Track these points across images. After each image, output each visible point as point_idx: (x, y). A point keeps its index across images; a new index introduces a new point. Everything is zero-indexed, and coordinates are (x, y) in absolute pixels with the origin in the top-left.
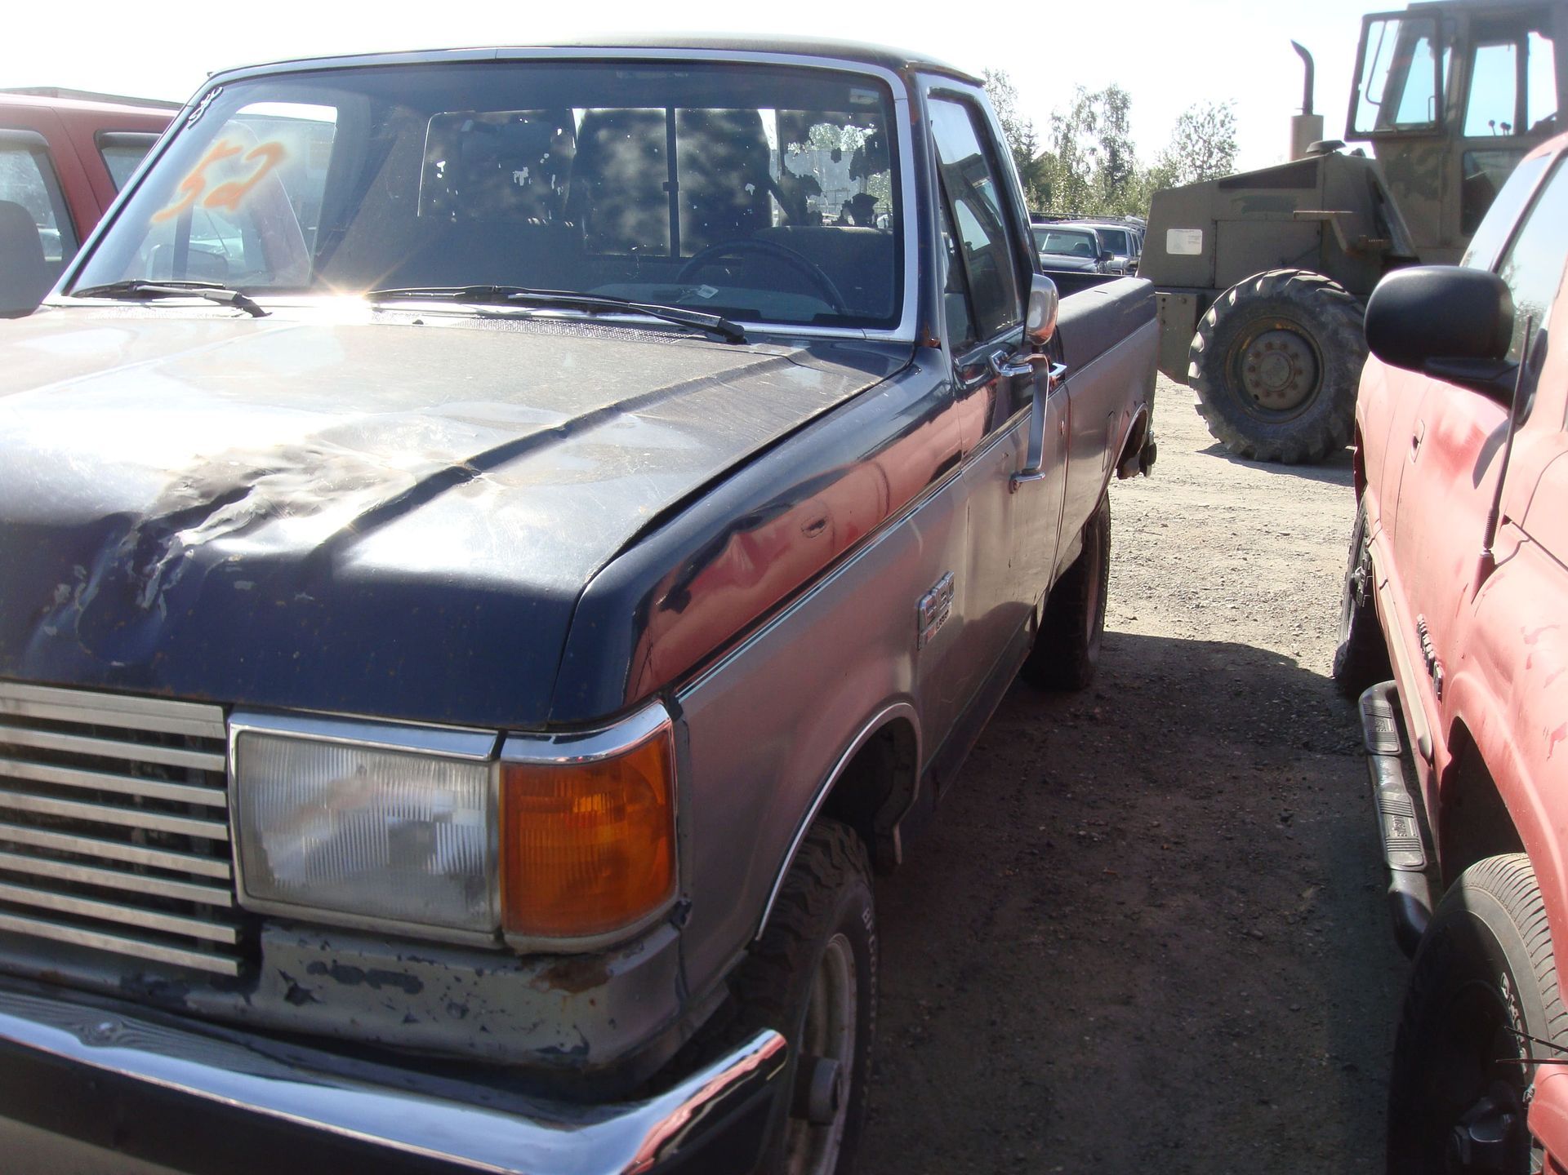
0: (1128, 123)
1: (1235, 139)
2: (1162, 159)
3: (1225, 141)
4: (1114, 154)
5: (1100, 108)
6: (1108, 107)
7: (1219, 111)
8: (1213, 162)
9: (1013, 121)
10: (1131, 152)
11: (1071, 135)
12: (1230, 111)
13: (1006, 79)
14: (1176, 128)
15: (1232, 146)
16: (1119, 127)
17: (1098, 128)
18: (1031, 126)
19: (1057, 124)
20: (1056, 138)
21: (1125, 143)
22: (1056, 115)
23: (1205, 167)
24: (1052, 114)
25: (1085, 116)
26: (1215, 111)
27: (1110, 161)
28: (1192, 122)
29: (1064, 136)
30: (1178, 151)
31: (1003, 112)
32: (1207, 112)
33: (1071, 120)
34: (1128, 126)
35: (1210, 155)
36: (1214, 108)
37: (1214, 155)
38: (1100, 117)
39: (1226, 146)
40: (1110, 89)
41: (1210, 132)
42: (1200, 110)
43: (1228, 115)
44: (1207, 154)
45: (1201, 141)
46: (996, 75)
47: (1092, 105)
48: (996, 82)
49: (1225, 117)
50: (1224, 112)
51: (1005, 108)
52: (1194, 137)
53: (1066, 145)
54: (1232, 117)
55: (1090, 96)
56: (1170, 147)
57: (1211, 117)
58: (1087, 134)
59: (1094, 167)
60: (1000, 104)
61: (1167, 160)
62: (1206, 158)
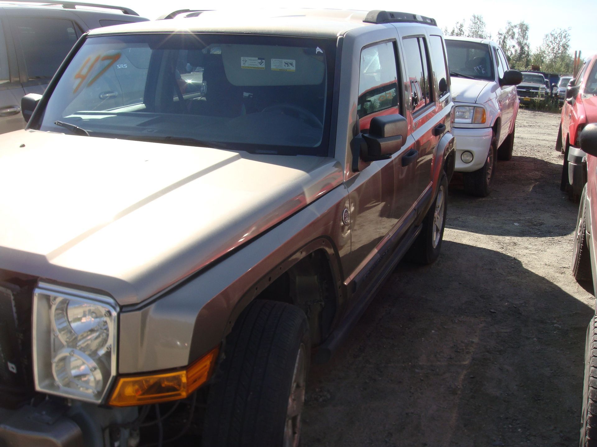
0: (527, 36)
1: (569, 43)
2: (539, 50)
3: (565, 44)
4: (522, 48)
5: (516, 30)
6: (520, 30)
7: (563, 32)
8: (560, 51)
9: (483, 35)
10: (528, 47)
11: (505, 41)
12: (568, 32)
13: (481, 19)
14: (545, 39)
15: (568, 46)
16: (524, 37)
17: (516, 38)
18: (491, 37)
19: (500, 36)
20: (500, 41)
21: (526, 44)
22: (500, 32)
23: (557, 53)
24: (499, 32)
25: (511, 33)
26: (562, 32)
27: (520, 51)
28: (553, 36)
29: (503, 41)
30: (545, 47)
31: (479, 31)
32: (559, 33)
33: (506, 35)
34: (527, 38)
35: (559, 49)
36: (562, 31)
37: (560, 49)
38: (517, 33)
39: (565, 45)
40: (521, 23)
41: (559, 40)
42: (556, 32)
43: (567, 34)
44: (558, 49)
45: (556, 44)
46: (478, 17)
47: (514, 29)
48: (477, 20)
49: (566, 35)
50: (566, 33)
51: (481, 30)
52: (553, 42)
53: (503, 44)
54: (569, 34)
55: (513, 26)
56: (542, 45)
57: (560, 35)
58: (511, 40)
59: (514, 53)
60: (479, 28)
61: (541, 50)
62: (557, 50)
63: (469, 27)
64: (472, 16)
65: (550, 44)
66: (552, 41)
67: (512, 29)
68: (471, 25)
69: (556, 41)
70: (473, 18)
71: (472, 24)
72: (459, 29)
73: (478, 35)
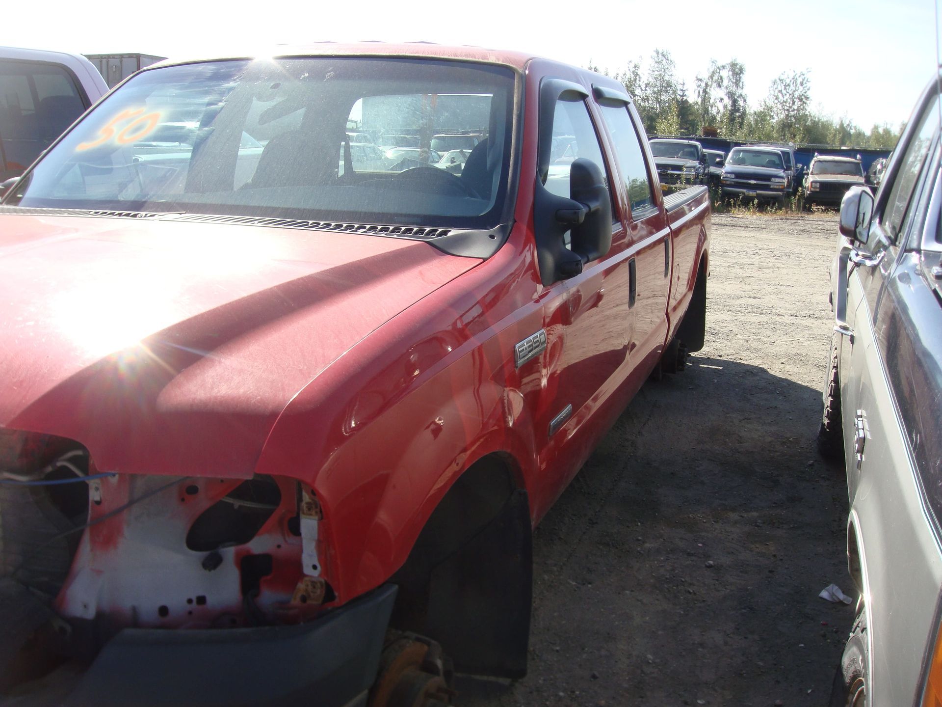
0: (743, 83)
1: (809, 94)
2: (762, 105)
3: (802, 95)
4: (735, 102)
5: (726, 74)
6: (731, 73)
7: (800, 76)
8: (796, 107)
9: (673, 81)
10: (745, 101)
11: (708, 90)
12: (806, 76)
13: (669, 55)
14: (772, 87)
15: (807, 98)
16: (737, 84)
17: (725, 86)
18: (684, 84)
19: (699, 83)
20: (699, 92)
21: (740, 96)
22: (699, 77)
23: (790, 110)
24: (697, 77)
25: (717, 78)
26: (797, 76)
27: (732, 106)
28: (783, 83)
29: (703, 90)
30: (773, 100)
31: (666, 75)
32: (792, 77)
33: (708, 81)
34: (743, 85)
35: (794, 103)
36: (797, 74)
37: (796, 103)
38: (726, 79)
39: (803, 97)
40: (732, 62)
41: (794, 89)
42: (788, 75)
43: (806, 79)
44: (791, 102)
45: (788, 95)
46: (663, 53)
47: (721, 72)
48: (662, 57)
49: (803, 80)
50: (803, 77)
51: (668, 73)
52: (784, 92)
53: (705, 96)
54: (807, 80)
55: (720, 66)
56: (768, 97)
57: (795, 80)
58: (718, 89)
59: (722, 110)
60: (665, 70)
61: (766, 105)
62: (791, 105)
63: (649, 69)
64: (654, 51)
65: (780, 95)
66: (781, 91)
67: (718, 71)
68: (652, 66)
69: (787, 91)
70: (655, 54)
71: (653, 64)
72: (633, 72)
73: (664, 82)
